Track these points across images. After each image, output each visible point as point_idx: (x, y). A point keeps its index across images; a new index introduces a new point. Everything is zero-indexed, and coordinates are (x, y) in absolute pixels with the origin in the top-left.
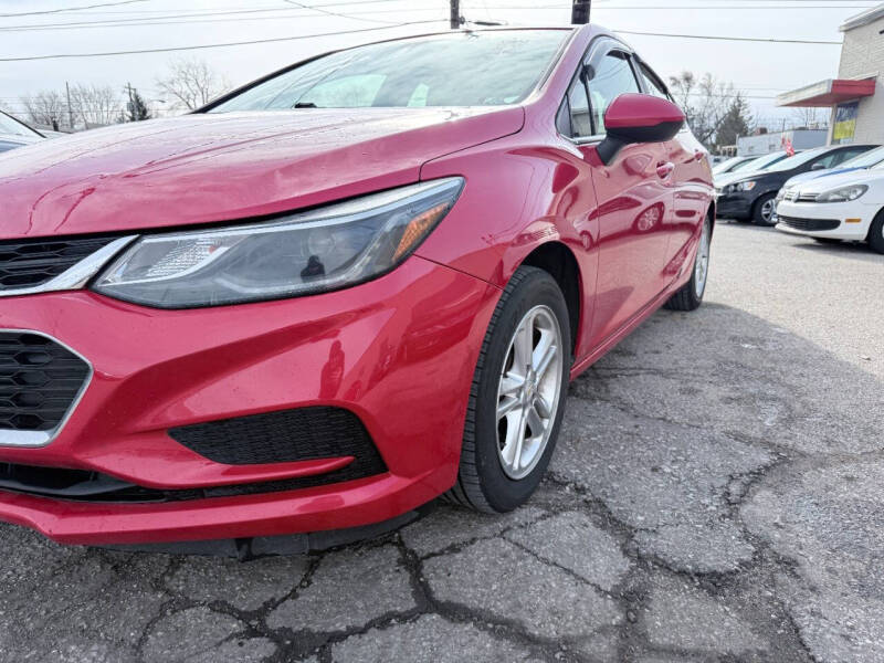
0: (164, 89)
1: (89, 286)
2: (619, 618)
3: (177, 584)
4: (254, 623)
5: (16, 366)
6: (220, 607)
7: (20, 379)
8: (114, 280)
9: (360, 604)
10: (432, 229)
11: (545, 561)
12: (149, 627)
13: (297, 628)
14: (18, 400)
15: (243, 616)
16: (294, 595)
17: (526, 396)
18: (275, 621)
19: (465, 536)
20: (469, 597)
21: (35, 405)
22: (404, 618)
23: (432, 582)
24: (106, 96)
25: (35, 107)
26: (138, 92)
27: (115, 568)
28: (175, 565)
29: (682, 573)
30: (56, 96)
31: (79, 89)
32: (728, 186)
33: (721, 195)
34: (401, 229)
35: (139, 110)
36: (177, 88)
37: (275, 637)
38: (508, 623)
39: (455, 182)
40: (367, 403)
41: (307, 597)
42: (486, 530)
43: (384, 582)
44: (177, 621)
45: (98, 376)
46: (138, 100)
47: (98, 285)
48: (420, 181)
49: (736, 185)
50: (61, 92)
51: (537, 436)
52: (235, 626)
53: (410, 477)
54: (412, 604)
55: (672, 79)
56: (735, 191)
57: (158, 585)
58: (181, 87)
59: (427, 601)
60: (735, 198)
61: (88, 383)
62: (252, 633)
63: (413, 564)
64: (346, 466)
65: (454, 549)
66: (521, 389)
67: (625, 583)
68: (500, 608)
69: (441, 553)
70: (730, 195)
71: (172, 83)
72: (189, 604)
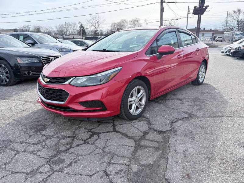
0: (88, 22)
1: (69, 84)
2: (142, 135)
3: (80, 125)
4: (90, 131)
5: (60, 93)
6: (85, 128)
7: (61, 95)
8: (72, 83)
9: (105, 130)
10: (115, 76)
11: (135, 127)
12: (76, 130)
13: (95, 132)
14: (60, 98)
15: (88, 130)
16: (96, 128)
17: (136, 102)
18: (92, 131)
19: (124, 123)
20: (121, 130)
21: (62, 98)
22: (110, 132)
23: (116, 128)
24: (75, 24)
25: (58, 28)
26: (82, 23)
27: (72, 123)
28: (80, 123)
29: (156, 131)
30: (63, 25)
31: (68, 23)
32: (236, 48)
33: (234, 51)
34: (110, 76)
35: (82, 28)
36: (91, 22)
37: (92, 132)
38: (125, 134)
39: (121, 68)
40: (104, 100)
41: (98, 128)
42: (128, 123)
43: (109, 128)
44: (80, 129)
45: (70, 95)
46: (82, 25)
47: (70, 83)
48: (115, 68)
49: (239, 48)
50: (64, 24)
51: (140, 108)
52: (87, 131)
53: (111, 111)
54: (112, 130)
55: (234, 11)
56: (238, 50)
57: (78, 125)
58: (92, 21)
59: (114, 130)
60: (238, 52)
61: (69, 96)
62: (89, 132)
63: (114, 126)
64: (101, 109)
65: (121, 125)
66: (135, 100)
67: (146, 131)
68: (125, 132)
69: (119, 125)
70: (237, 51)
71: (90, 20)
72: (81, 128)
